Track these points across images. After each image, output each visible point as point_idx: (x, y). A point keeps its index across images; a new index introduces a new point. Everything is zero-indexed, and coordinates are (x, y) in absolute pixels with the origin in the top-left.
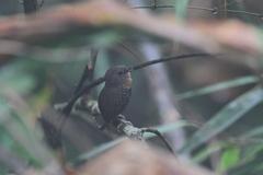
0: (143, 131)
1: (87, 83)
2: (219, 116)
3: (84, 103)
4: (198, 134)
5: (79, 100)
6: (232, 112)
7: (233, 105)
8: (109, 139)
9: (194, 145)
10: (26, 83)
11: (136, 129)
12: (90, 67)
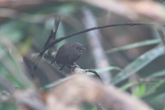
0: (86, 71)
1: (52, 41)
2: (133, 64)
3: (49, 53)
4: (120, 74)
5: (47, 51)
6: (141, 61)
7: (142, 57)
8: (63, 77)
9: (117, 81)
10: (16, 36)
11: (82, 70)
12: (54, 31)
